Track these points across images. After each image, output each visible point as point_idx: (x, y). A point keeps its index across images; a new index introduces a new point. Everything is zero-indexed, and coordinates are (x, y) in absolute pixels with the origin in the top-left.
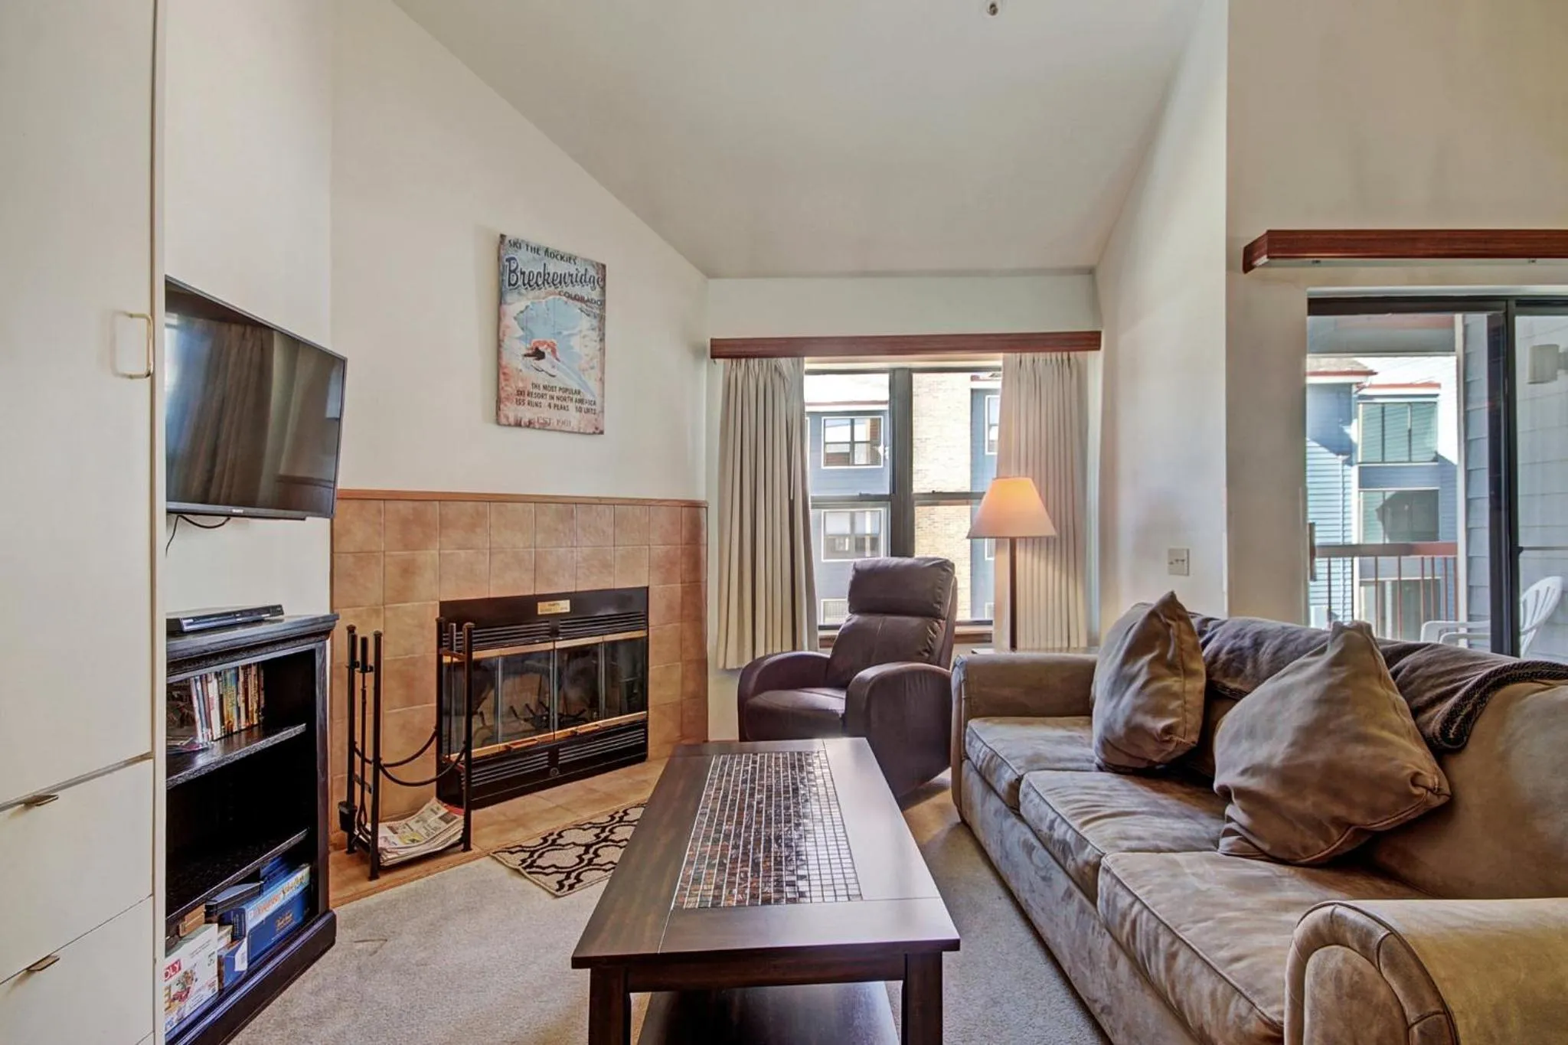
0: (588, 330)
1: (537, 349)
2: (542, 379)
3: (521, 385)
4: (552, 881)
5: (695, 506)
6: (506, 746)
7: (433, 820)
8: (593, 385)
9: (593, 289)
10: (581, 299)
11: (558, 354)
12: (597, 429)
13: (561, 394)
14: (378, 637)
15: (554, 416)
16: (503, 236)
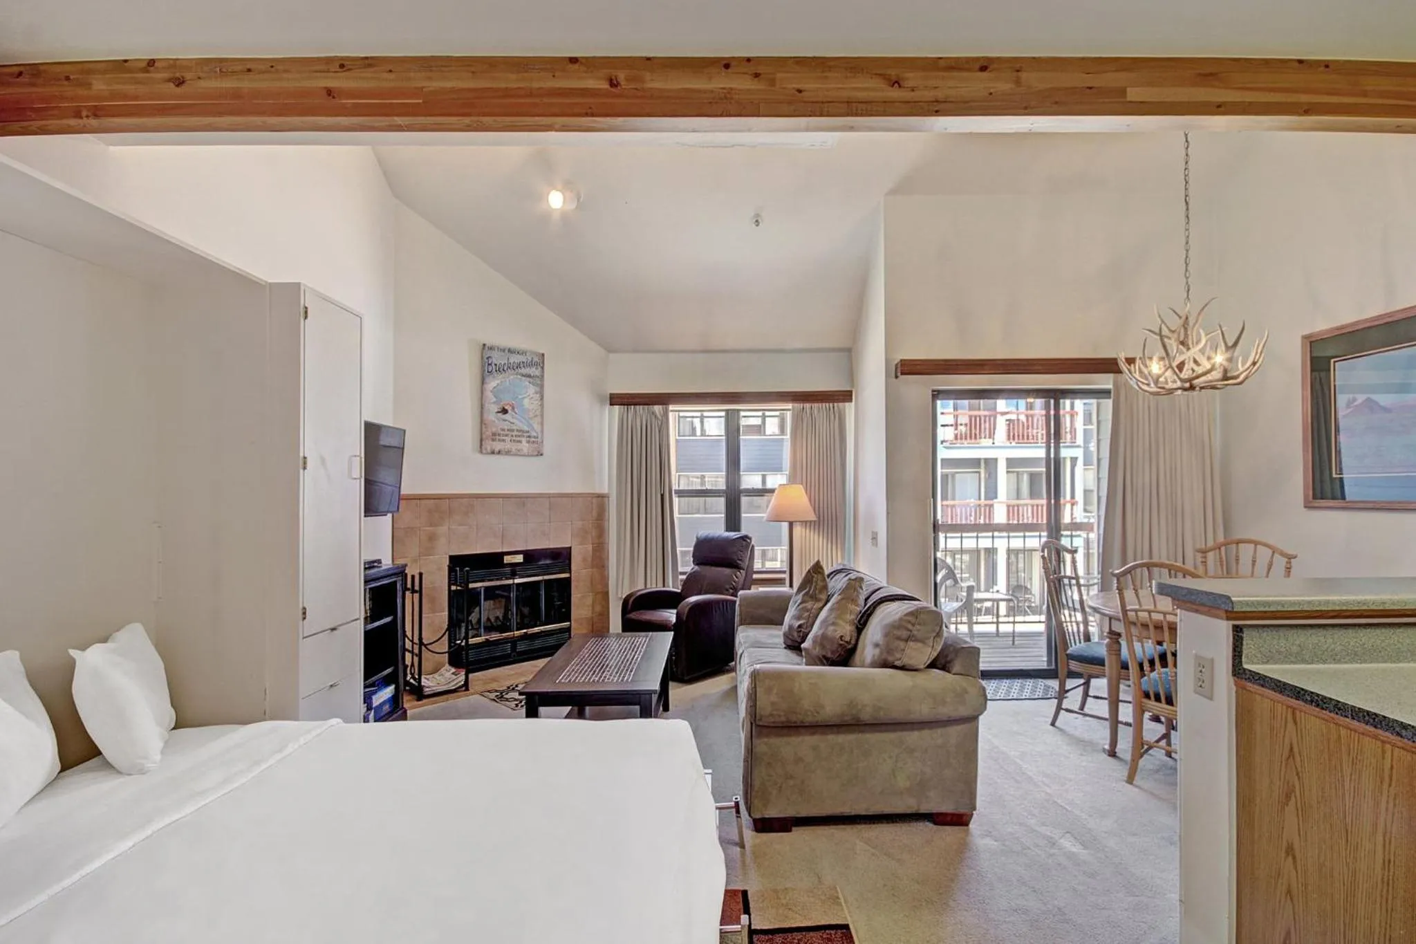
0: (533, 394)
1: (504, 408)
2: (506, 426)
3: (494, 430)
4: (513, 704)
5: (601, 497)
6: (486, 639)
7: (448, 675)
8: (537, 427)
9: (536, 369)
10: (529, 376)
11: (516, 410)
12: (539, 452)
13: (517, 433)
14: (421, 575)
15: (514, 447)
16: (484, 345)
